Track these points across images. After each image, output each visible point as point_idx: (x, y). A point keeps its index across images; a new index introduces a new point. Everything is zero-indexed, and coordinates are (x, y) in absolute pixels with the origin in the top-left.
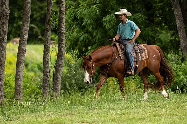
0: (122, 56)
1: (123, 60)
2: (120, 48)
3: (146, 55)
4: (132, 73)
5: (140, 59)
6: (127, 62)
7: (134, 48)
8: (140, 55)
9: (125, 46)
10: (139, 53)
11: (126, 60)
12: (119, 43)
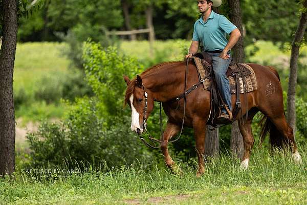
0: (206, 83)
1: (208, 90)
2: (202, 68)
3: (253, 83)
4: (229, 117)
5: (242, 90)
6: (216, 94)
7: (229, 67)
8: (241, 82)
9: (212, 62)
10: (240, 79)
11: (214, 90)
12: (200, 58)
